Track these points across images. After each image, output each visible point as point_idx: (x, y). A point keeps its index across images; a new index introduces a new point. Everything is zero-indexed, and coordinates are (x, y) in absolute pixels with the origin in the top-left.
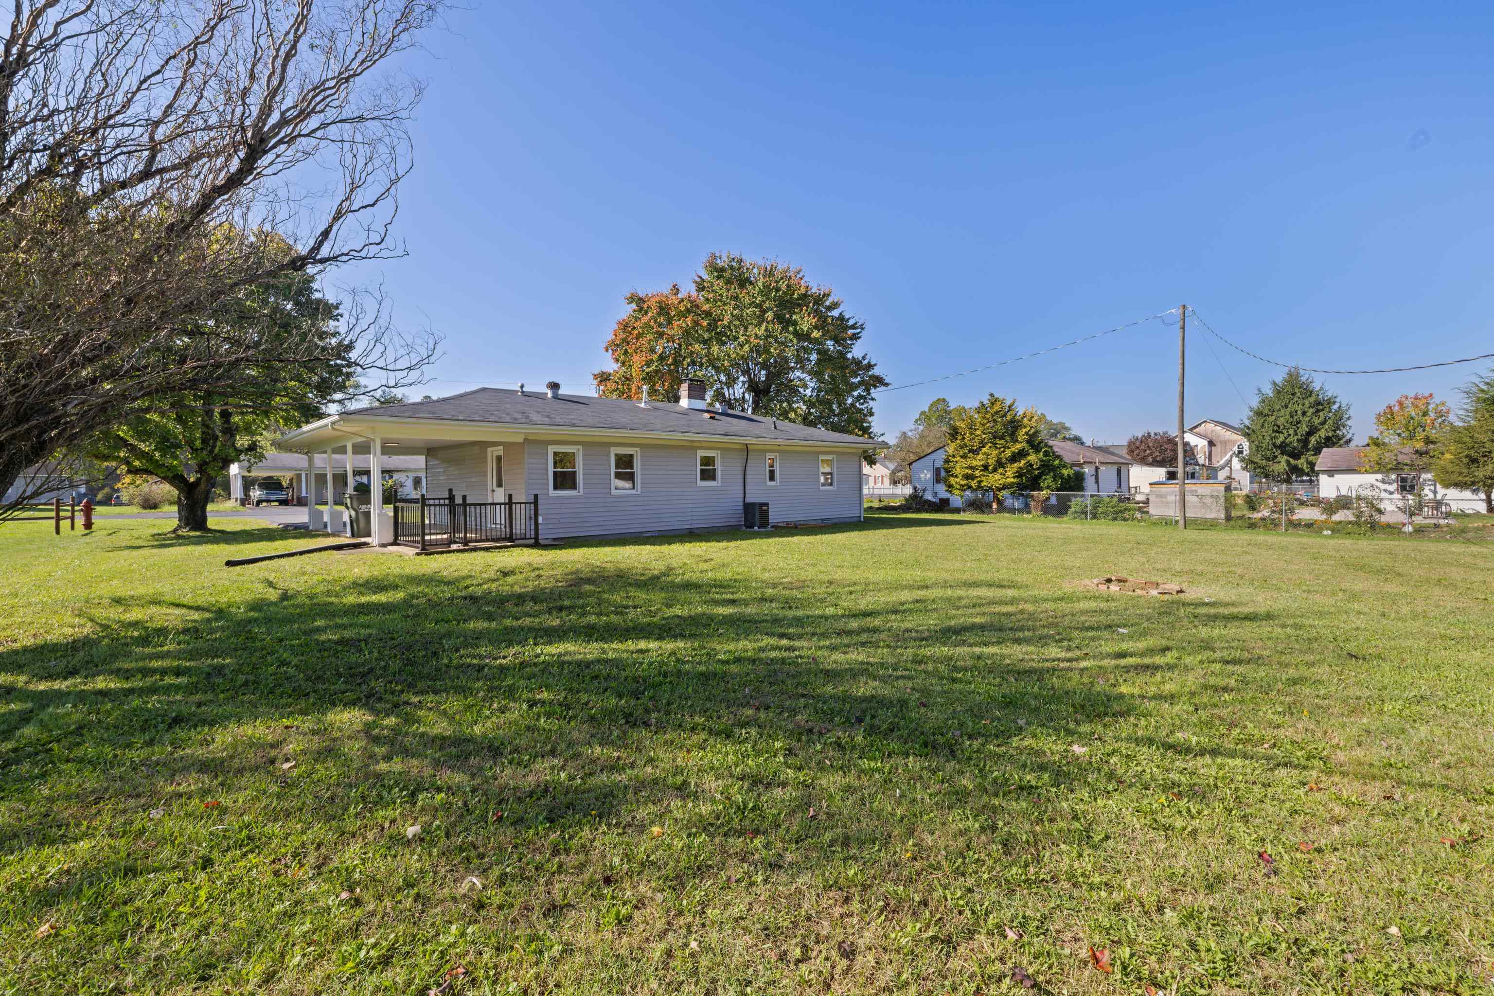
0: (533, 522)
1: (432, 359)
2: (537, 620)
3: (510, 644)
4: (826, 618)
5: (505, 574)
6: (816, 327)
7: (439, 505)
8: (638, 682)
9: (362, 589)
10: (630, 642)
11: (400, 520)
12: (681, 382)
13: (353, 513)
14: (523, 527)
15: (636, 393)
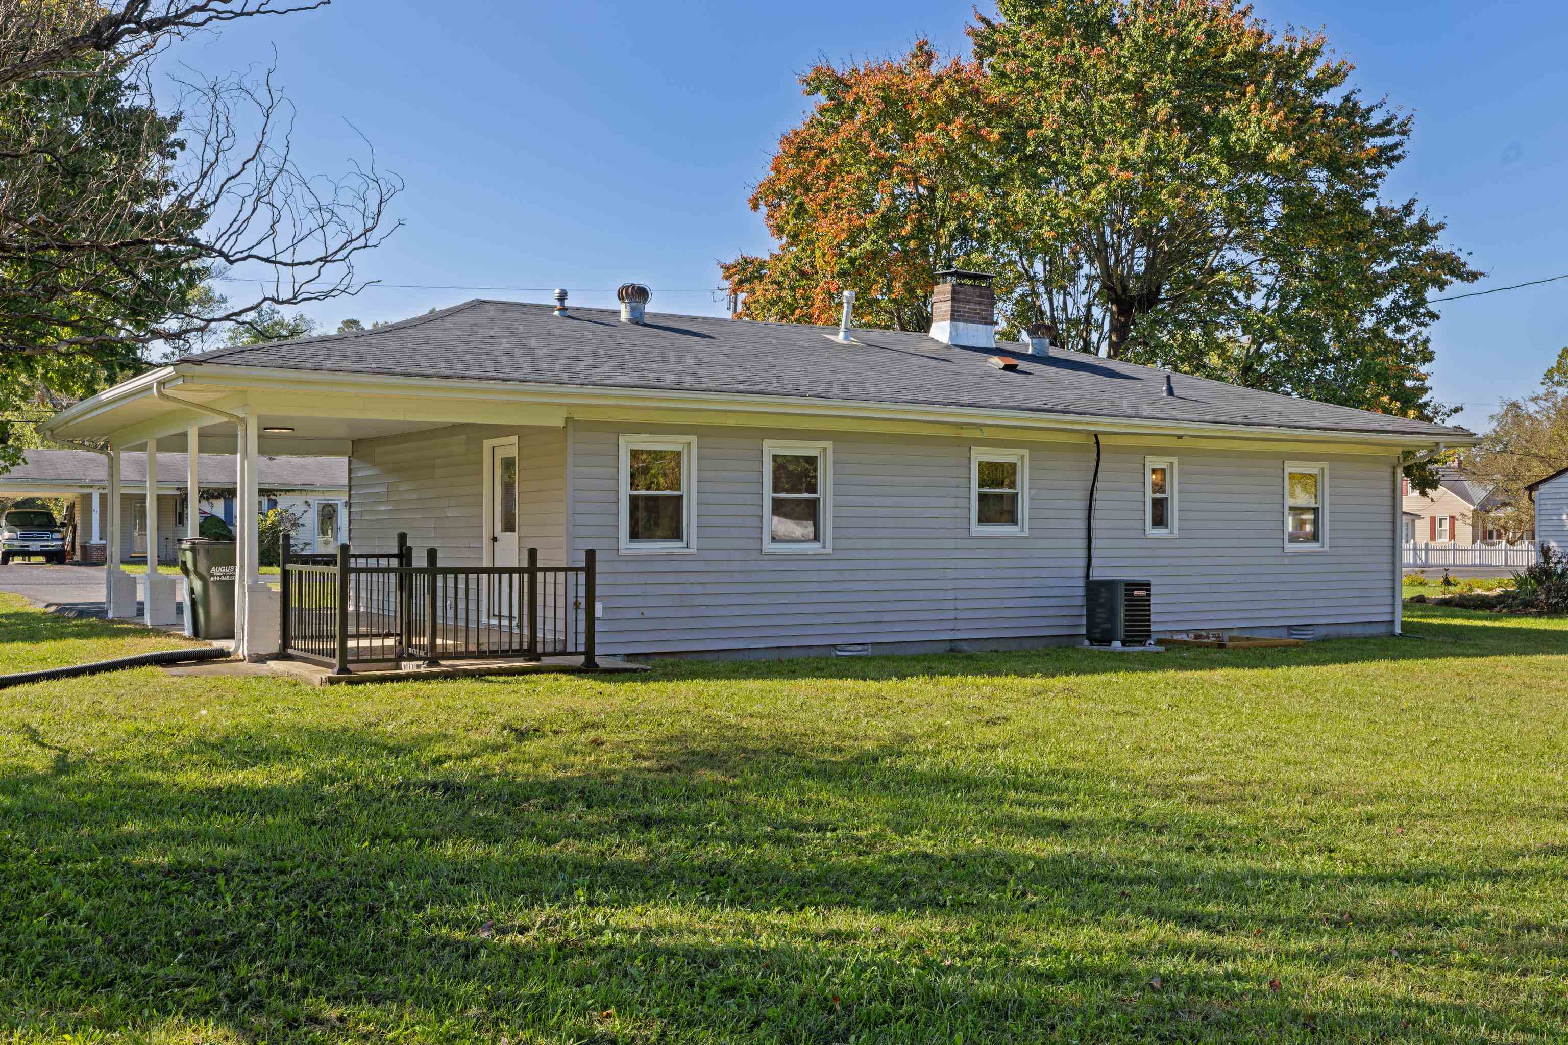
0: (582, 615)
1: (373, 238)
2: (595, 847)
3: (535, 898)
4: (1305, 883)
5: (522, 735)
6: (1281, 136)
7: (378, 570)
8: (831, 1011)
9: (217, 756)
10: (810, 912)
11: (294, 604)
12: (934, 280)
13: (198, 585)
14: (560, 626)
15: (825, 309)
